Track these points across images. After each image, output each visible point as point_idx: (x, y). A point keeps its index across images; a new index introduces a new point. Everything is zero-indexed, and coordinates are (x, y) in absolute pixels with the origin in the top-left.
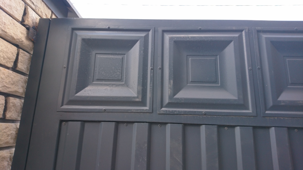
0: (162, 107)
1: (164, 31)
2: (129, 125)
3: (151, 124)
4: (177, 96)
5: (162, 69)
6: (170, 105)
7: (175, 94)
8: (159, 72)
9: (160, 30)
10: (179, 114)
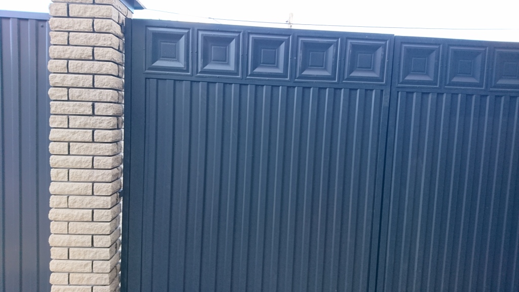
0: (197, 73)
1: (198, 30)
2: (181, 82)
3: (192, 81)
4: (205, 68)
5: (197, 52)
6: (201, 72)
7: (204, 67)
8: (196, 54)
9: (196, 29)
10: (206, 77)
